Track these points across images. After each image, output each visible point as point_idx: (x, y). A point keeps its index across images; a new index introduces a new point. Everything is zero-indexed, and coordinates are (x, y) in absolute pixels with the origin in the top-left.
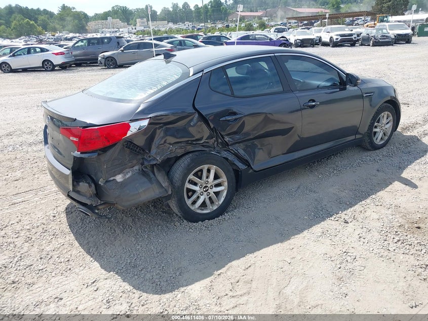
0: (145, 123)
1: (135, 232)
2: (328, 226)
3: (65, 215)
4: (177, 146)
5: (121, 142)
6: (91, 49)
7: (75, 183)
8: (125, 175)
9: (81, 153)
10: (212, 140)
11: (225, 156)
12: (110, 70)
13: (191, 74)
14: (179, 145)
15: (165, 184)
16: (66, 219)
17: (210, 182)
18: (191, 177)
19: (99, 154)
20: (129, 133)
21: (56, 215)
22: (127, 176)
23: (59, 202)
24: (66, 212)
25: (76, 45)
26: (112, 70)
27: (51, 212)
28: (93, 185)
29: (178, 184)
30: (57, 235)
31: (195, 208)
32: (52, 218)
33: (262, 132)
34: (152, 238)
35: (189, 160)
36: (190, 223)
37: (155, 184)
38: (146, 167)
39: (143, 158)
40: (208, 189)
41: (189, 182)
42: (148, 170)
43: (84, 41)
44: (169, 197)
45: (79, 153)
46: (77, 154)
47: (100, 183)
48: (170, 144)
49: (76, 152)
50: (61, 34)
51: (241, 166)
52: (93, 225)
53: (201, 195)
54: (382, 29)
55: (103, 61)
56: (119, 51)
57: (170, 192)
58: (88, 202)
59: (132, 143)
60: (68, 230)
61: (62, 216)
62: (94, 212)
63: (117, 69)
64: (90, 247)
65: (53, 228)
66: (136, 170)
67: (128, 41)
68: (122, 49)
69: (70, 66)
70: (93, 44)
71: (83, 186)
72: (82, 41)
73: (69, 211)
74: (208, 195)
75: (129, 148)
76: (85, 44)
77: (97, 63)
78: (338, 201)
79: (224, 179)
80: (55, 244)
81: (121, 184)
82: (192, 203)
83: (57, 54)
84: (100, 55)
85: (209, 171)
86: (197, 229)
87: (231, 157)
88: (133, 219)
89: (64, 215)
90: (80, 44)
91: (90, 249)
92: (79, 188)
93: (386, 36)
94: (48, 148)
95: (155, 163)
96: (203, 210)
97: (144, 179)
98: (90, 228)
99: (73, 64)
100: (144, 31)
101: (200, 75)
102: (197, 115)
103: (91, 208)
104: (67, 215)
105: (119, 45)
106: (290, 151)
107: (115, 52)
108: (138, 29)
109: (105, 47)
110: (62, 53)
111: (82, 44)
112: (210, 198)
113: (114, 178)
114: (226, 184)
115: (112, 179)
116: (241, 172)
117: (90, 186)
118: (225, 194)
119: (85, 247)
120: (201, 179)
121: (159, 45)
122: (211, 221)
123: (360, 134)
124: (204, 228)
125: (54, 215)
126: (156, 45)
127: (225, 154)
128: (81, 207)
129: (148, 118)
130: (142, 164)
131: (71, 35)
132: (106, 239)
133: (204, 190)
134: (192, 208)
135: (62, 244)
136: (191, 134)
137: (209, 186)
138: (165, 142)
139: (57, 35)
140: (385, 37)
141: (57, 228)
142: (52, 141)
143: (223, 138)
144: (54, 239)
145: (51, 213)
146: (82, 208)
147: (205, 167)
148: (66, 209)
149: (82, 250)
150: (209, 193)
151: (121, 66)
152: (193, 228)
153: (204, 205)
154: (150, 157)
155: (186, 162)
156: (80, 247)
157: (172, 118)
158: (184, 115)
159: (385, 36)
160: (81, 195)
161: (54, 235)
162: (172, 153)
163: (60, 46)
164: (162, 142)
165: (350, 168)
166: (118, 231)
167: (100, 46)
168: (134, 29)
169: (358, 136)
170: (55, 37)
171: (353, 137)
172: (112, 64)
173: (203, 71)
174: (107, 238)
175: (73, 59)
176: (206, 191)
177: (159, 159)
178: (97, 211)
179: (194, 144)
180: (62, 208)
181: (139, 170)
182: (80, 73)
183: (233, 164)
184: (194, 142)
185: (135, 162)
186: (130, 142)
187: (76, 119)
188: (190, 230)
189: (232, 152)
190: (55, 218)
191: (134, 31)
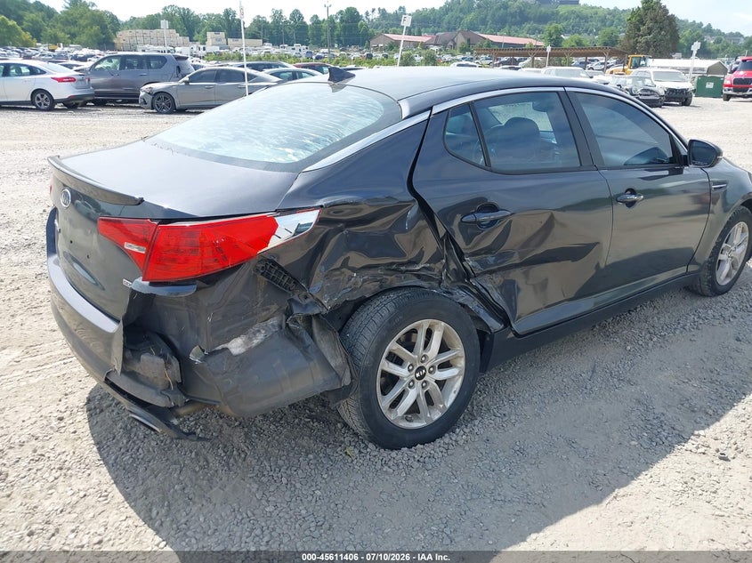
0: (310, 217)
1: (257, 468)
2: (688, 467)
3: (86, 415)
4: (368, 274)
5: (253, 262)
6: (127, 76)
7: (129, 354)
8: (250, 339)
9: (152, 284)
10: (439, 266)
11: (461, 300)
12: (161, 116)
13: (406, 112)
14: (372, 272)
15: (336, 361)
16: (87, 426)
17: (430, 358)
18: (393, 346)
19: (198, 289)
20: (274, 242)
21: (65, 415)
22: (256, 342)
23: (70, 383)
24: (89, 410)
25: (98, 66)
26: (165, 116)
27: (53, 407)
28: (175, 364)
29: (365, 362)
30: (69, 469)
31: (397, 416)
32: (54, 423)
33: (540, 251)
34: (298, 485)
35: (391, 307)
36: (382, 450)
37: (315, 361)
38: (295, 321)
39: (291, 300)
40: (425, 374)
41: (387, 358)
42: (299, 328)
43: (114, 61)
44: (342, 393)
45: (147, 283)
46: (140, 284)
47: (192, 357)
48: (353, 270)
49: (139, 280)
50: (66, 49)
51: (495, 325)
52: (154, 443)
53: (410, 387)
54: (643, 79)
55: (149, 100)
56: (181, 82)
57: (347, 381)
58: (159, 401)
59: (275, 264)
60: (94, 456)
61: (79, 418)
62: (169, 425)
63: (176, 116)
64: (152, 504)
65: (59, 450)
66: (273, 325)
67: (196, 67)
68: (186, 78)
69: (84, 105)
70: (131, 66)
71: (151, 364)
72: (109, 59)
73: (94, 406)
74: (423, 387)
75: (267, 276)
76: (115, 67)
77: (137, 102)
78: (687, 405)
79: (458, 352)
80: (64, 493)
81: (241, 361)
82: (390, 406)
83: (60, 80)
84: (144, 88)
85: (429, 333)
86: (401, 467)
87: (474, 304)
88: (246, 434)
89: (82, 417)
90: (105, 64)
91: (150, 510)
92: (136, 368)
93: (651, 91)
94: (57, 263)
95: (317, 312)
96: (410, 421)
97: (293, 349)
98: (149, 451)
99: (90, 101)
100: (220, 54)
101: (425, 116)
102: (416, 207)
103: (162, 414)
104: (90, 416)
105: (179, 71)
106: (582, 294)
107: (173, 83)
108: (208, 50)
109: (152, 73)
110: (70, 80)
111: (110, 65)
112: (427, 395)
113: (225, 346)
114: (462, 363)
115: (220, 348)
116: (492, 336)
117: (168, 363)
118: (458, 385)
119: (140, 502)
120: (411, 352)
121: (255, 76)
122: (429, 448)
123: (697, 264)
124: (416, 465)
125: (60, 415)
126: (251, 77)
127: (462, 296)
128: (136, 409)
129: (316, 208)
130: (289, 313)
131: (85, 51)
132: (189, 483)
133: (418, 375)
134: (391, 417)
135: (82, 494)
136: (398, 248)
137: (427, 367)
138: (345, 264)
139: (59, 50)
140: (649, 93)
141: (68, 448)
142: (70, 249)
143: (462, 260)
144: (61, 479)
145: (52, 410)
146: (139, 414)
147: (424, 324)
148: (89, 400)
149: (131, 512)
150: (425, 382)
151: (182, 111)
152: (391, 463)
153: (414, 410)
154: (306, 297)
155: (385, 313)
156: (127, 505)
157: (367, 210)
158: (391, 203)
159: (648, 90)
160: (142, 383)
161: (61, 469)
162: (356, 289)
163: (66, 66)
164: (338, 264)
165: (681, 332)
166: (214, 463)
167: (144, 72)
168: (202, 50)
169: (692, 268)
170: (55, 54)
171: (682, 270)
172: (165, 104)
173: (431, 108)
174: (191, 480)
175: (91, 91)
176: (419, 379)
177: (328, 303)
178: (175, 422)
179: (402, 272)
180: (80, 398)
181: (281, 327)
182: (104, 118)
183: (478, 319)
184: (403, 268)
185: (274, 308)
186: (271, 261)
187: (142, 200)
188: (385, 468)
189: (474, 291)
190: (62, 424)
191: (202, 53)
